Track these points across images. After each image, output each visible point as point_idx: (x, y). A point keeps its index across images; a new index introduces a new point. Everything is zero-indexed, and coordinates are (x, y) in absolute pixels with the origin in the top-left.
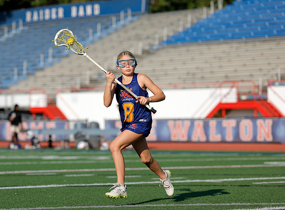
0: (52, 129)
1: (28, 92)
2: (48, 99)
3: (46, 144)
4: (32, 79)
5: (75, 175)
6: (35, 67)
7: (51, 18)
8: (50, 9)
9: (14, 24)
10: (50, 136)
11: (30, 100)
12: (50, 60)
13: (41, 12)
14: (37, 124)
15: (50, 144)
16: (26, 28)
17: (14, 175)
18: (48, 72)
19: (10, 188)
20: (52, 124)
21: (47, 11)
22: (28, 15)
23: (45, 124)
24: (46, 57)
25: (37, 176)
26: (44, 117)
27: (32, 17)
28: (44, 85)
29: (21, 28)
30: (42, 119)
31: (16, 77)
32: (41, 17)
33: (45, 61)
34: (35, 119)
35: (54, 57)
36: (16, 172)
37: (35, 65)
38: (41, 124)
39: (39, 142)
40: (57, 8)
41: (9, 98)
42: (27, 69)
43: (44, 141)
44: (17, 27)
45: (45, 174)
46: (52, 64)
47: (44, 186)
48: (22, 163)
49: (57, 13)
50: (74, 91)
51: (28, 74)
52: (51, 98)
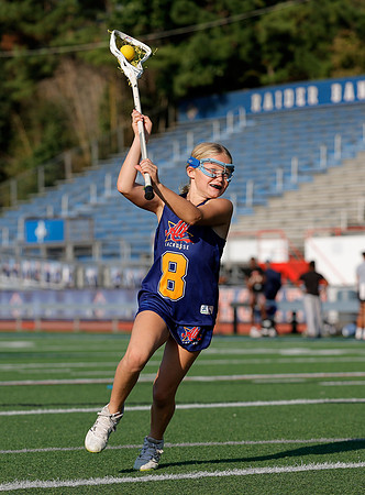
0: (297, 302)
1: (255, 237)
2: (290, 248)
3: (288, 328)
4: (261, 212)
5: (339, 383)
6: (267, 192)
7: (295, 105)
8: (294, 89)
9: (230, 117)
10: (294, 314)
11: (259, 250)
12: (294, 178)
13: (278, 95)
15: (295, 328)
16: (252, 123)
17: (232, 382)
18: (291, 200)
19: (225, 405)
20: (296, 293)
21: (289, 93)
22: (256, 99)
23: (285, 293)
24: (287, 174)
25: (272, 384)
27: (262, 104)
28: (284, 223)
29: (243, 123)
32: (279, 104)
33: (284, 180)
35: (300, 173)
36: (235, 377)
37: (266, 188)
40: (306, 88)
42: (254, 196)
43: (284, 323)
44: (236, 121)
45: (286, 381)
46: (297, 187)
47: (285, 402)
48: (245, 361)
49: (306, 96)
50: (336, 233)
51: (255, 204)
52: (296, 245)
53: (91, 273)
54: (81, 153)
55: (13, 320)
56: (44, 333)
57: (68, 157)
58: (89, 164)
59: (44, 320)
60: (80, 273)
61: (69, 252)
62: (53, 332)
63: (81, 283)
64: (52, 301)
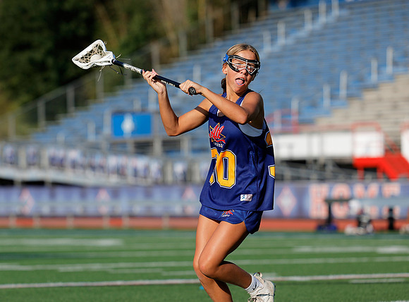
0: (393, 197)
1: (350, 130)
2: (386, 141)
3: (385, 224)
4: (356, 105)
6: (362, 84)
9: (322, 6)
10: (391, 210)
11: (354, 144)
12: (389, 69)
14: (366, 188)
15: (391, 225)
16: (345, 13)
17: (329, 283)
18: (386, 92)
20: (393, 188)
23: (380, 188)
24: (382, 65)
25: (370, 283)
26: (379, 174)
28: (379, 116)
29: (336, 12)
30: (376, 179)
31: (327, 102)
33: (379, 72)
34: (363, 179)
35: (395, 64)
36: (331, 277)
37: (361, 79)
38: (374, 188)
39: (370, 221)
41: (315, 140)
42: (348, 87)
43: (380, 219)
44: (329, 10)
45: (384, 281)
46: (392, 78)
48: (341, 260)
51: (350, 97)
52: (391, 139)
53: (179, 168)
54: (168, 45)
55: (99, 217)
56: (132, 230)
57: (155, 49)
58: (178, 56)
59: (132, 216)
60: (169, 169)
61: (158, 147)
62: (142, 230)
63: (169, 178)
64: (140, 197)
